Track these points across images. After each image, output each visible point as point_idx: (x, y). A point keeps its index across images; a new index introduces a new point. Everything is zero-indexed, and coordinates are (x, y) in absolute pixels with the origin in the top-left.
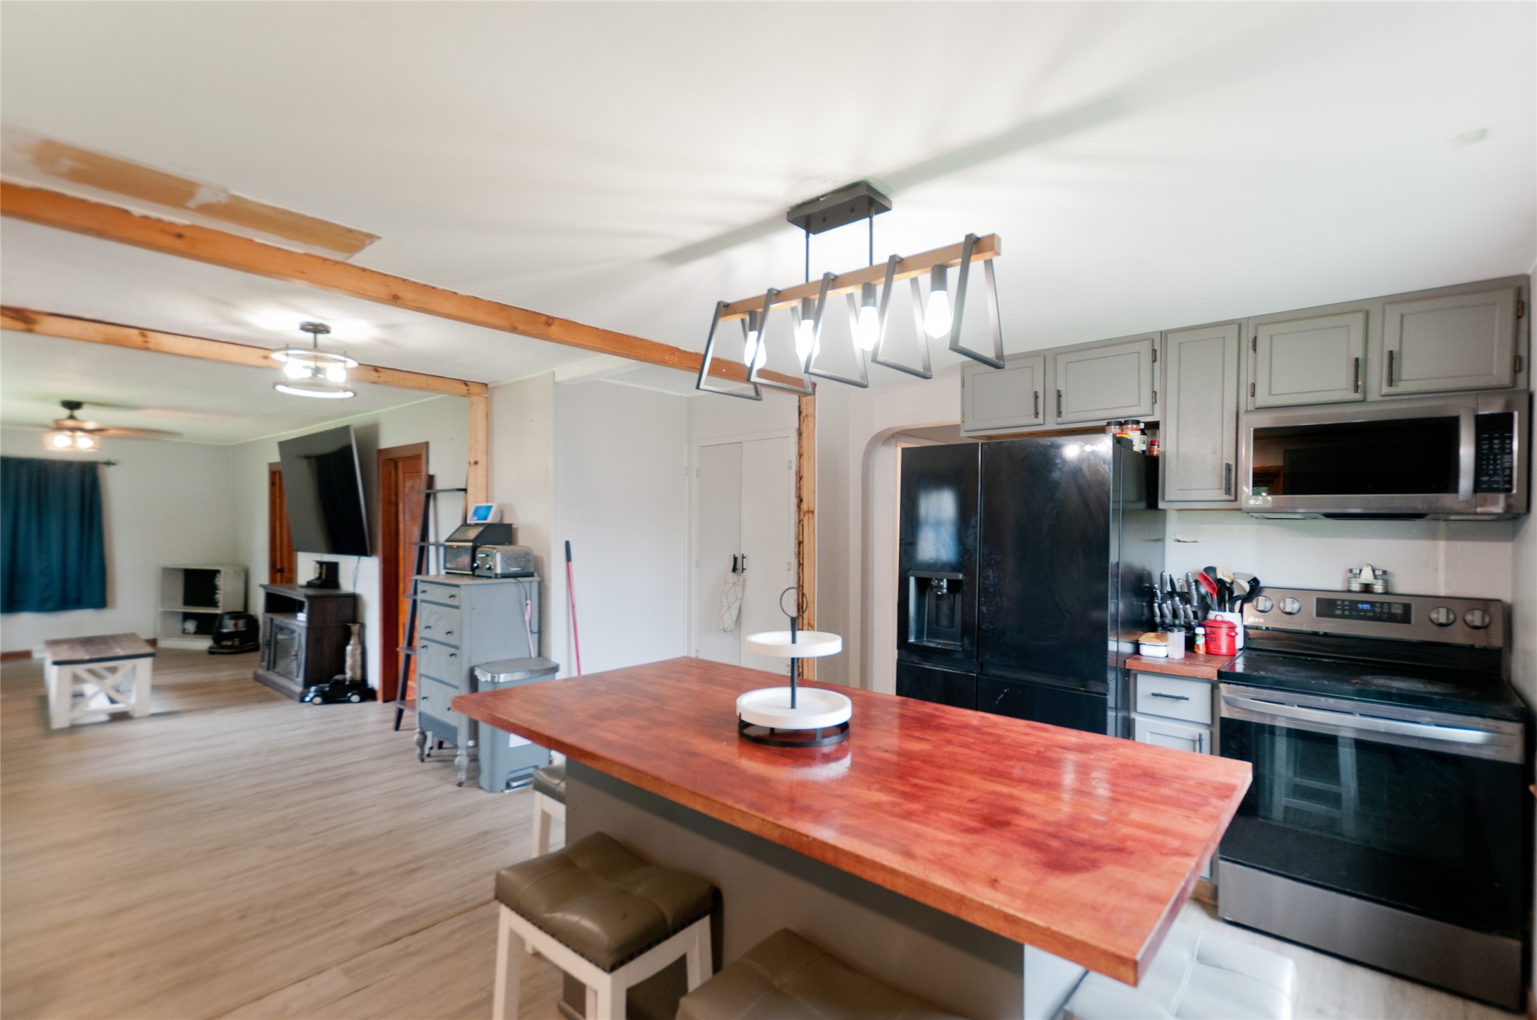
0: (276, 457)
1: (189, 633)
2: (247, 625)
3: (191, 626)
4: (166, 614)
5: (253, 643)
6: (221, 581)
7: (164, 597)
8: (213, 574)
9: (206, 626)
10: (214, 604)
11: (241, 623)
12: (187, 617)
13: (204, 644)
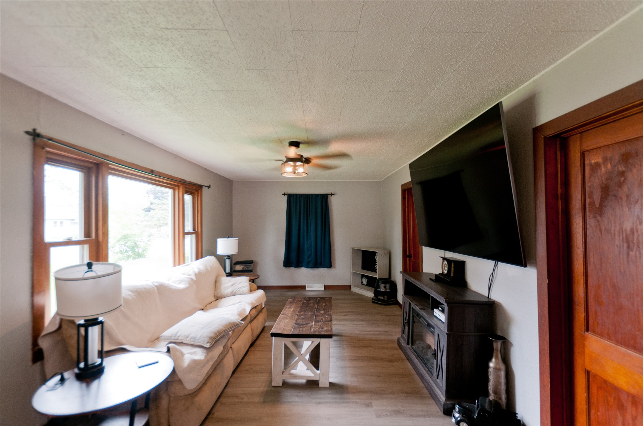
0: (407, 178)
1: (364, 285)
2: (390, 288)
3: (365, 281)
4: (354, 274)
5: (394, 299)
6: (377, 258)
7: (354, 264)
8: (374, 253)
9: (372, 283)
10: (375, 270)
11: (388, 286)
12: (363, 276)
13: (370, 294)
